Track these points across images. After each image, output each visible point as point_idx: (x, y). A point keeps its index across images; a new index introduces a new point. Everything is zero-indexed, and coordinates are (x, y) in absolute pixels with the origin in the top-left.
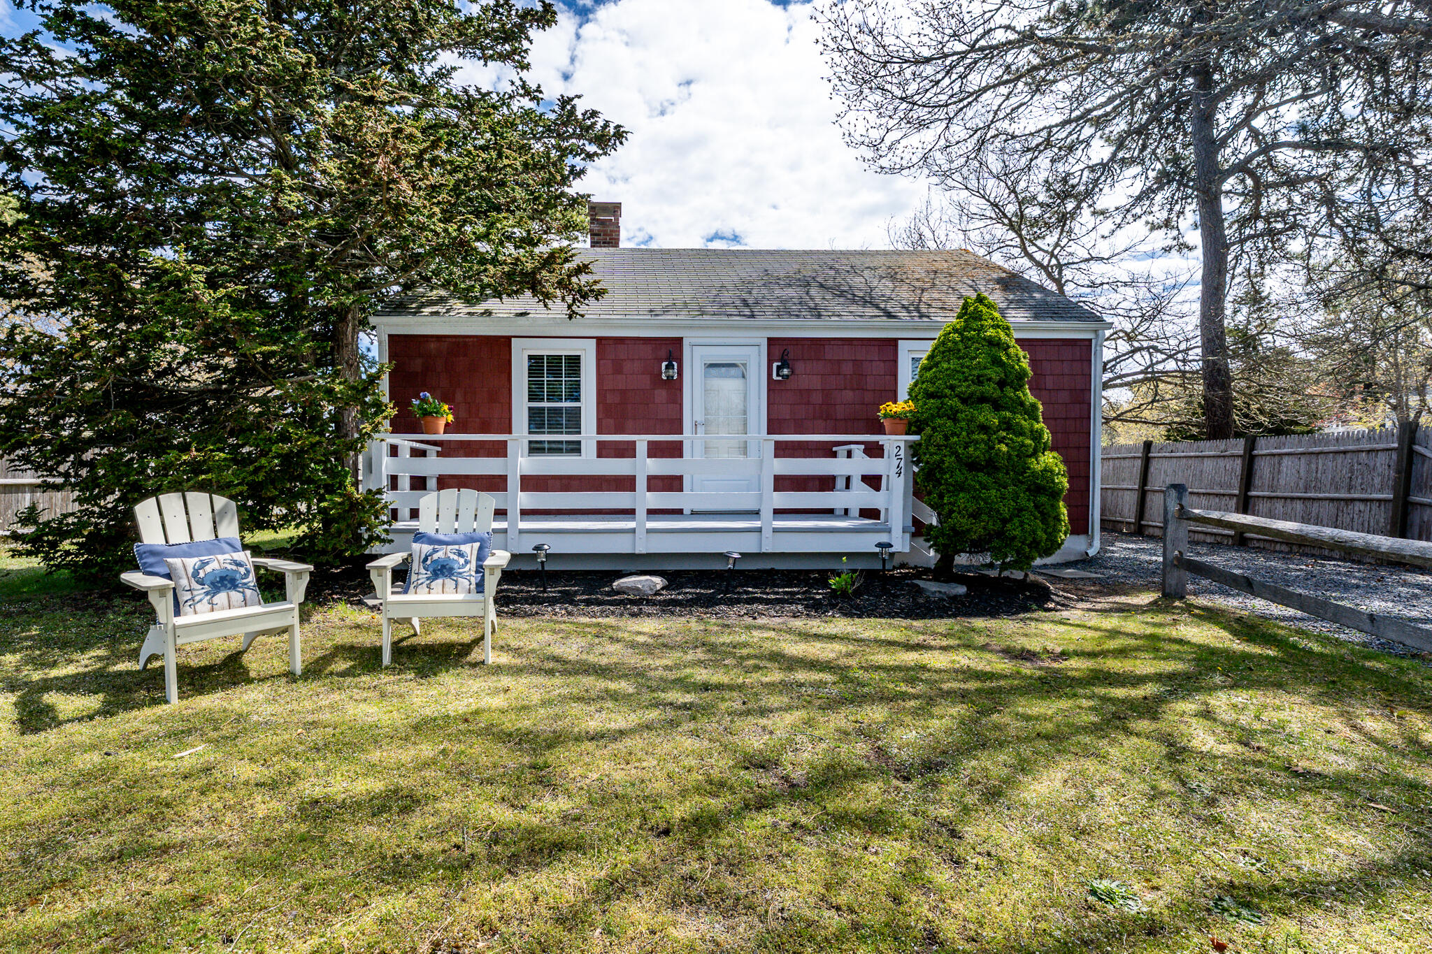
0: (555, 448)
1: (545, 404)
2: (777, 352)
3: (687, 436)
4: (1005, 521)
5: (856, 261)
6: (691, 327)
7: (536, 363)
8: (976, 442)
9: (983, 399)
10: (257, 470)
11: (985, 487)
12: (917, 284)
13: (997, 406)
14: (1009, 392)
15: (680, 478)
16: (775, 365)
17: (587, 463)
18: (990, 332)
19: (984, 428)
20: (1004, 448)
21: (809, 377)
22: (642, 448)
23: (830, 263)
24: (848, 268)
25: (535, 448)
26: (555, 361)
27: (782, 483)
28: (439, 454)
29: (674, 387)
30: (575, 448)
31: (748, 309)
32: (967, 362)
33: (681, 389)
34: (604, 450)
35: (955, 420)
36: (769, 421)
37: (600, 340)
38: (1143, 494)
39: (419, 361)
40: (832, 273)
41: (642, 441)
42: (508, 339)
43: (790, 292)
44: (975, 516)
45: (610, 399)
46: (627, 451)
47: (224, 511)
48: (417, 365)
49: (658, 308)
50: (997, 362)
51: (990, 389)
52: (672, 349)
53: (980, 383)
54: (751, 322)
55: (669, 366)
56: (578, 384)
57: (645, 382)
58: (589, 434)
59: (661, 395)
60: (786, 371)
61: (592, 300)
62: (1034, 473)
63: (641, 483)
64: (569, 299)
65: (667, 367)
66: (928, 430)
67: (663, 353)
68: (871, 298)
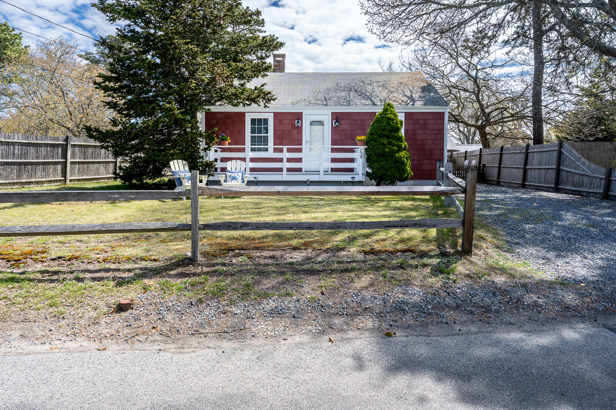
0: (260, 150)
1: (256, 135)
2: (335, 117)
3: (304, 146)
4: (387, 171)
5: (373, 78)
6: (305, 109)
7: (253, 121)
8: (380, 148)
9: (384, 136)
10: (185, 155)
11: (382, 161)
12: (391, 89)
13: (388, 138)
14: (392, 133)
15: (301, 159)
16: (334, 121)
17: (270, 154)
18: (389, 116)
19: (383, 144)
20: (388, 150)
21: (345, 126)
22: (285, 150)
23: (363, 79)
24: (369, 82)
25: (253, 150)
26: (260, 120)
27: (334, 160)
28: (221, 151)
29: (300, 129)
30: (266, 150)
31: (326, 102)
32: (381, 124)
33: (302, 130)
34: (275, 150)
35: (376, 142)
36: (332, 140)
37: (275, 113)
38: (500, 168)
39: (215, 121)
40: (362, 84)
41: (285, 148)
42: (244, 113)
43: (343, 94)
44: (379, 169)
45: (278, 133)
46: (281, 150)
47: (185, 164)
48: (214, 122)
49: (295, 102)
50: (389, 124)
51: (386, 132)
52: (299, 116)
53: (384, 131)
54: (326, 107)
55: (298, 122)
56: (267, 128)
57: (290, 127)
58: (271, 145)
59: (295, 131)
60: (337, 124)
61: (272, 101)
62: (396, 157)
63: (285, 160)
64: (264, 101)
65: (297, 122)
66: (369, 145)
67: (296, 117)
68: (371, 96)
